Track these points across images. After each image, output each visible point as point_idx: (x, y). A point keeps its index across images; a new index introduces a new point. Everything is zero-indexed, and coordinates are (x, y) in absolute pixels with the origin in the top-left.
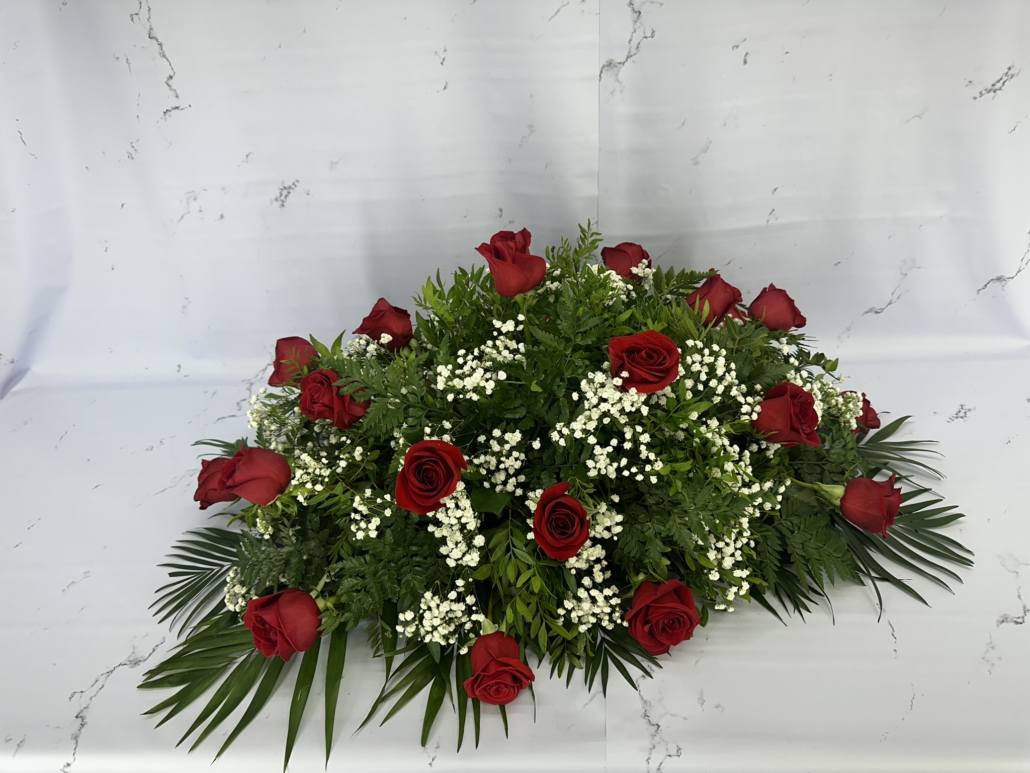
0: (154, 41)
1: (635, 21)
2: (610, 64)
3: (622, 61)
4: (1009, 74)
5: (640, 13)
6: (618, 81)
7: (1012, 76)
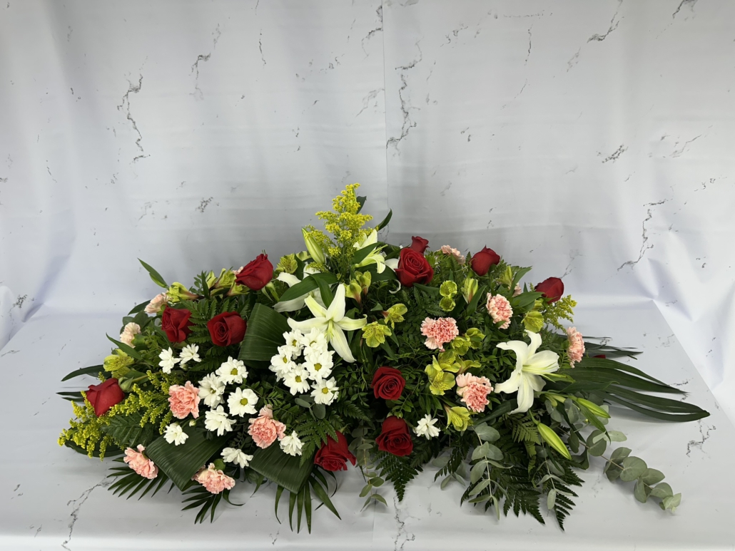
0: (130, 121)
1: (405, 118)
2: (392, 140)
3: (399, 138)
4: (621, 150)
5: (408, 113)
6: (397, 149)
7: (623, 151)
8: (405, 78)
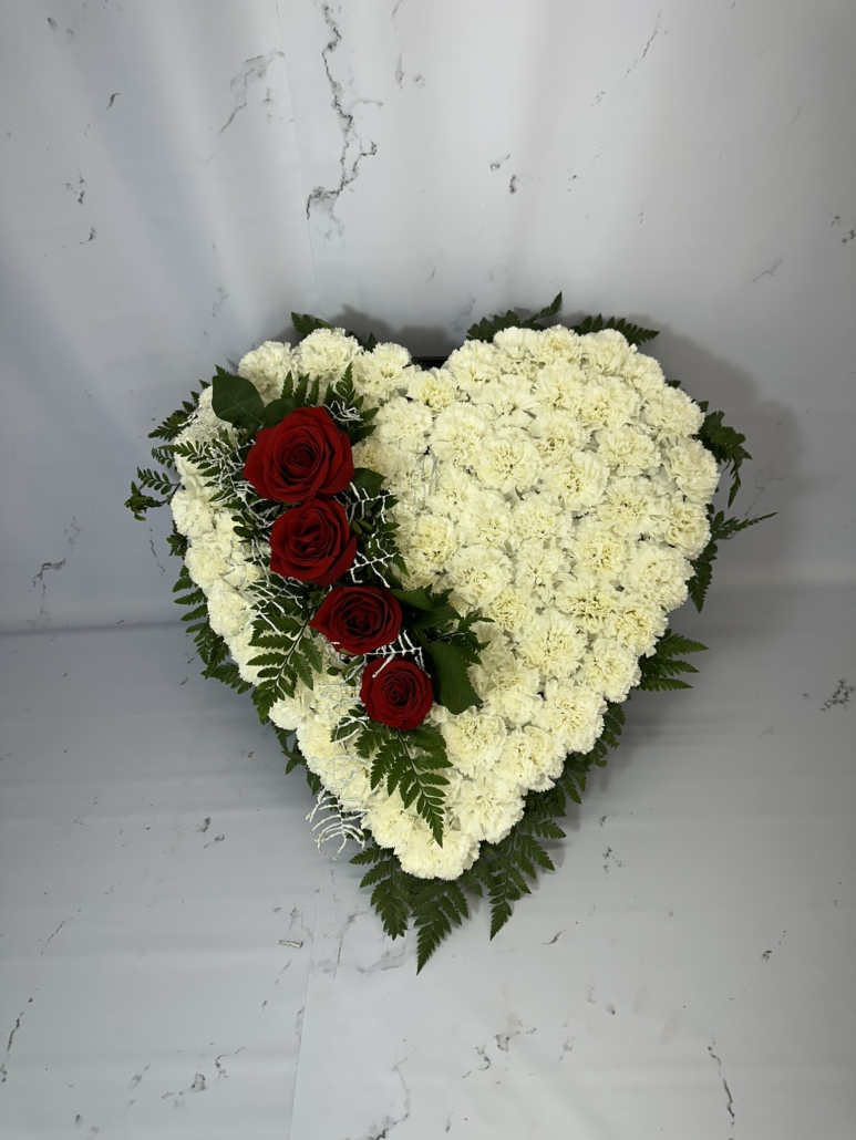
1: (346, 131)
2: (318, 194)
3: (337, 188)
5: (351, 118)
6: (333, 217)
8: (334, 16)
